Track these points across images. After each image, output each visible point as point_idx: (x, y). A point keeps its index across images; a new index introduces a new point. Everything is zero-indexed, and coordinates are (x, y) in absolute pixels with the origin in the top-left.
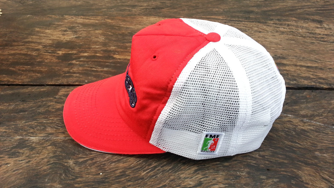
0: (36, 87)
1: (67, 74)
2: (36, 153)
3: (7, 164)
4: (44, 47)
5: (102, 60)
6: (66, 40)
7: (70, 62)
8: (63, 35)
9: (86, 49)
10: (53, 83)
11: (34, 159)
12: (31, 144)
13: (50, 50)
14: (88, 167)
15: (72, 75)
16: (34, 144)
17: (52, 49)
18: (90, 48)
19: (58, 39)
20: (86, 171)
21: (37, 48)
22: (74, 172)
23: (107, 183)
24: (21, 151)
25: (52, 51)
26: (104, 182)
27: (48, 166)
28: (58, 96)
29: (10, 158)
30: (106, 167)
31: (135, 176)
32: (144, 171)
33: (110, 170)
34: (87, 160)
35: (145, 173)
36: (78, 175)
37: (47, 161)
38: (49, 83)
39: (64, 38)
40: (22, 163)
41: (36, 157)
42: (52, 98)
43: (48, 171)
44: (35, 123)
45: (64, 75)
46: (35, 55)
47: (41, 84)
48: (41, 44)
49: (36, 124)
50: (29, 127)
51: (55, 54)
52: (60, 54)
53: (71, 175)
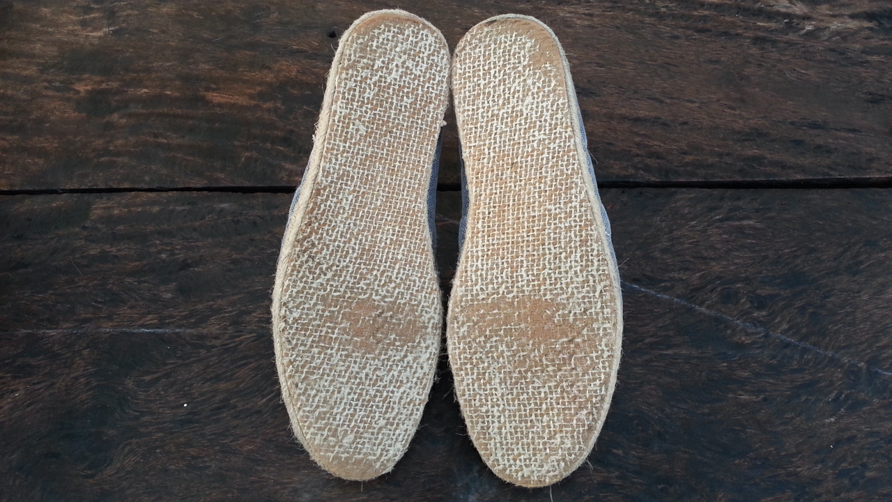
0: (40, 198)
1: (103, 156)
2: (62, 366)
3: (13, 391)
4: (42, 72)
5: (180, 111)
6: (91, 44)
7: (105, 120)
8: (84, 24)
9: (141, 75)
10: (76, 186)
11: (61, 380)
12: (50, 345)
13: (58, 78)
14: (162, 393)
15: (115, 159)
16: (57, 345)
17: (62, 78)
18: (148, 70)
19: (72, 38)
20: (159, 400)
21: (27, 72)
22: (137, 403)
23: (197, 423)
24: (33, 362)
25: (62, 82)
26: (190, 422)
27: (88, 393)
28: (88, 222)
29: (14, 378)
30: (194, 391)
31: (246, 406)
32: (263, 397)
33: (201, 397)
34: (158, 379)
35: (264, 400)
36: (145, 410)
37: (85, 381)
38: (68, 187)
39: (87, 36)
40: (40, 388)
41: (63, 374)
42: (77, 229)
43: (90, 404)
44: (52, 294)
45: (96, 160)
46: (25, 97)
47: (50, 188)
48: (34, 60)
49: (53, 297)
50: (41, 306)
51: (71, 95)
52: (83, 94)
53: (132, 410)
